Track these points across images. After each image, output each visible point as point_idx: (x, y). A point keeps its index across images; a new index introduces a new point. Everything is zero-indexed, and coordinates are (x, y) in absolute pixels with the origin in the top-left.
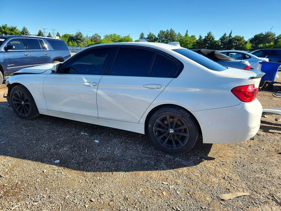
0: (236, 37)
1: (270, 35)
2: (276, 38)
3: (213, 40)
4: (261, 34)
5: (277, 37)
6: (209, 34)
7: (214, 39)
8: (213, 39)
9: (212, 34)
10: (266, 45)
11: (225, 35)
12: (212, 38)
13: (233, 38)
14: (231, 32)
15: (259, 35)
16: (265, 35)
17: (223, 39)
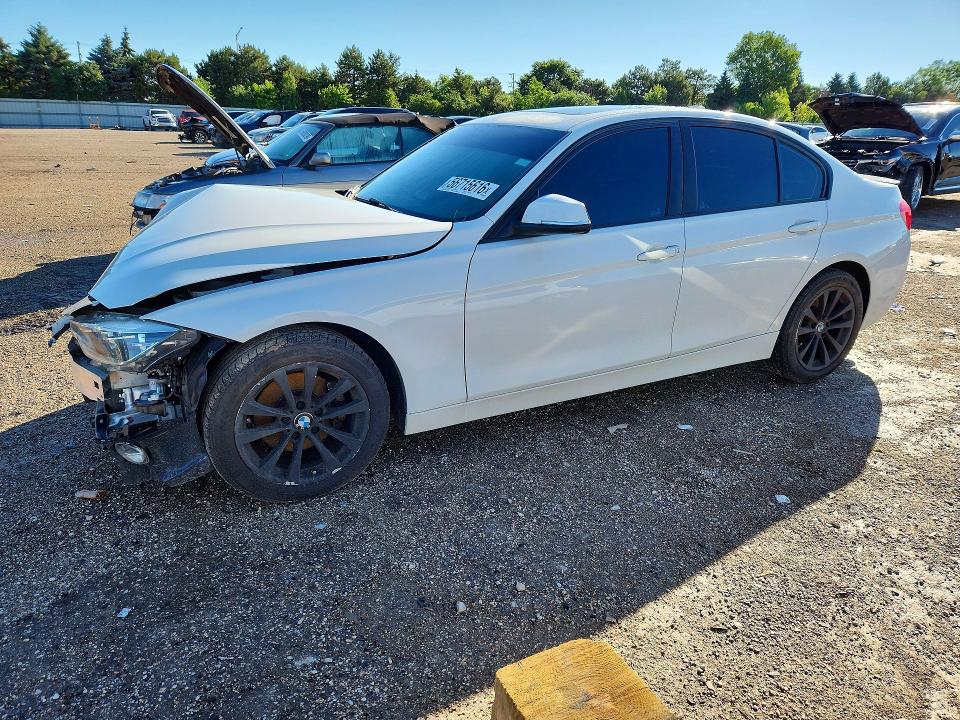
0: (149, 53)
1: (256, 59)
2: (274, 69)
3: (62, 61)
4: (228, 52)
5: (275, 65)
6: (38, 34)
7: (68, 55)
8: (62, 56)
9: (50, 33)
10: (253, 90)
11: (107, 42)
12: (59, 52)
13: (142, 59)
14: (125, 34)
15: (221, 53)
16: (242, 57)
17: (103, 56)
